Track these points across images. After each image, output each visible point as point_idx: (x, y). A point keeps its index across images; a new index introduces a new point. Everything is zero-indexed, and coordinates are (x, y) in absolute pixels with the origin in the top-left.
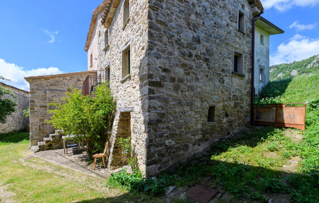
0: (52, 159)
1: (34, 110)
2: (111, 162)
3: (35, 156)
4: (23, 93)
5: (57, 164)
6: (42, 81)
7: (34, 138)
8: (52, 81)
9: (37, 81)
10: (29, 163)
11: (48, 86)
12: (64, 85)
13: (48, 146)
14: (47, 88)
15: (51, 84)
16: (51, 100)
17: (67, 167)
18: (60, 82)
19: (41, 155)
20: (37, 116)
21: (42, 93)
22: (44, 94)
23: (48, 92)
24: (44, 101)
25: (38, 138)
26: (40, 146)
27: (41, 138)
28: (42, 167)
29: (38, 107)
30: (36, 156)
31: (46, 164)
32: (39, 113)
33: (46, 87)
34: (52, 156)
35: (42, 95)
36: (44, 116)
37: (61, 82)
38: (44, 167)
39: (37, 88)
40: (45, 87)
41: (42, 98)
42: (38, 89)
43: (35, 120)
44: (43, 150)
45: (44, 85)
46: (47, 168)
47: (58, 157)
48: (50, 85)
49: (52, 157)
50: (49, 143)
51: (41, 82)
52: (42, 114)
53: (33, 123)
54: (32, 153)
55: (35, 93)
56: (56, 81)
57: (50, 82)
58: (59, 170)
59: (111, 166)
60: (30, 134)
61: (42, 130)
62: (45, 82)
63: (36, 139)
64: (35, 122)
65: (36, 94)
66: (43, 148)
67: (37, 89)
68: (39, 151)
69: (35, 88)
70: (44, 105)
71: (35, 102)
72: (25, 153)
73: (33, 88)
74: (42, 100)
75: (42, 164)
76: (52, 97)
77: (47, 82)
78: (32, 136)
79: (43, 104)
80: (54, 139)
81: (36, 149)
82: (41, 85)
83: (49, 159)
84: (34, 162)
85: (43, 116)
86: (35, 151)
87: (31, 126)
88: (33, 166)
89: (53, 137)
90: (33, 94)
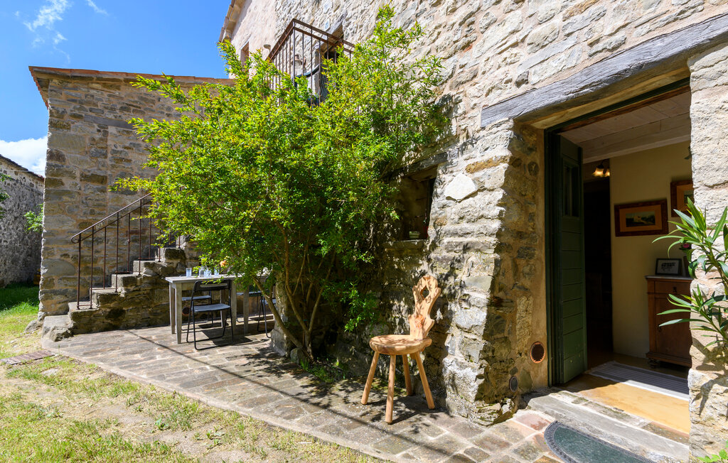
0: (131, 365)
1: (61, 188)
2: (481, 381)
3: (56, 351)
4: (29, 180)
5: (166, 387)
6: (95, 92)
7: (56, 288)
8: (128, 95)
9: (75, 88)
10: (28, 382)
11: (112, 109)
12: (168, 115)
13: (108, 316)
14: (111, 116)
15: (125, 105)
16: (121, 160)
17: (225, 405)
18: (153, 102)
19: (82, 347)
20: (70, 211)
21: (92, 131)
22: (98, 136)
23: (112, 130)
24: (100, 159)
25: (71, 289)
26: (76, 316)
27: (82, 290)
28: (87, 402)
29: (75, 178)
30: (63, 352)
31: (108, 389)
32: (77, 198)
33: (106, 111)
34: (129, 350)
35: (94, 139)
36: (97, 210)
37: (158, 104)
38: (99, 405)
39: (77, 112)
40: (103, 113)
41: (93, 150)
42: (80, 117)
43: (63, 222)
44: (89, 331)
45: (100, 104)
46: (116, 411)
47: (158, 358)
48: (122, 109)
49: (128, 358)
50: (112, 305)
51: (92, 92)
52: (90, 203)
53: (53, 235)
54: (44, 342)
55: (67, 127)
56: (142, 98)
57: (122, 98)
58: (187, 426)
59: (480, 404)
60: (42, 271)
61: (85, 262)
62: (106, 94)
63: (64, 293)
64: (64, 231)
65: (72, 132)
66: (91, 322)
67: (75, 116)
68: (73, 332)
69: (69, 112)
70: (99, 173)
71: (64, 160)
72: (17, 340)
73: (61, 110)
74: (92, 157)
75: (90, 390)
76: (125, 148)
77: (110, 96)
78: (49, 282)
79: (93, 169)
80: (132, 288)
81: (63, 325)
82: (88, 103)
83: (122, 365)
84: (50, 381)
85: (92, 212)
86: (56, 332)
87: (47, 243)
88: (45, 397)
89: (126, 282)
90: (61, 132)
